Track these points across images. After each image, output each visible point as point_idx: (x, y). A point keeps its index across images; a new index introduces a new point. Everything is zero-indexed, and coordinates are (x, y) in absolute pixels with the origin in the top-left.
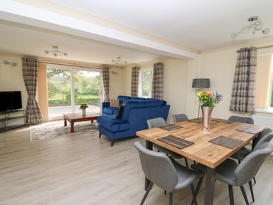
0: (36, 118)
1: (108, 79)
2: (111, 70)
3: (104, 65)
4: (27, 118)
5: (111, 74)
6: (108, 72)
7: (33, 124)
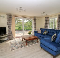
0: (11, 37)
1: (35, 22)
2: (36, 19)
3: (34, 17)
4: (8, 37)
5: (36, 20)
6: (35, 19)
7: (10, 40)
